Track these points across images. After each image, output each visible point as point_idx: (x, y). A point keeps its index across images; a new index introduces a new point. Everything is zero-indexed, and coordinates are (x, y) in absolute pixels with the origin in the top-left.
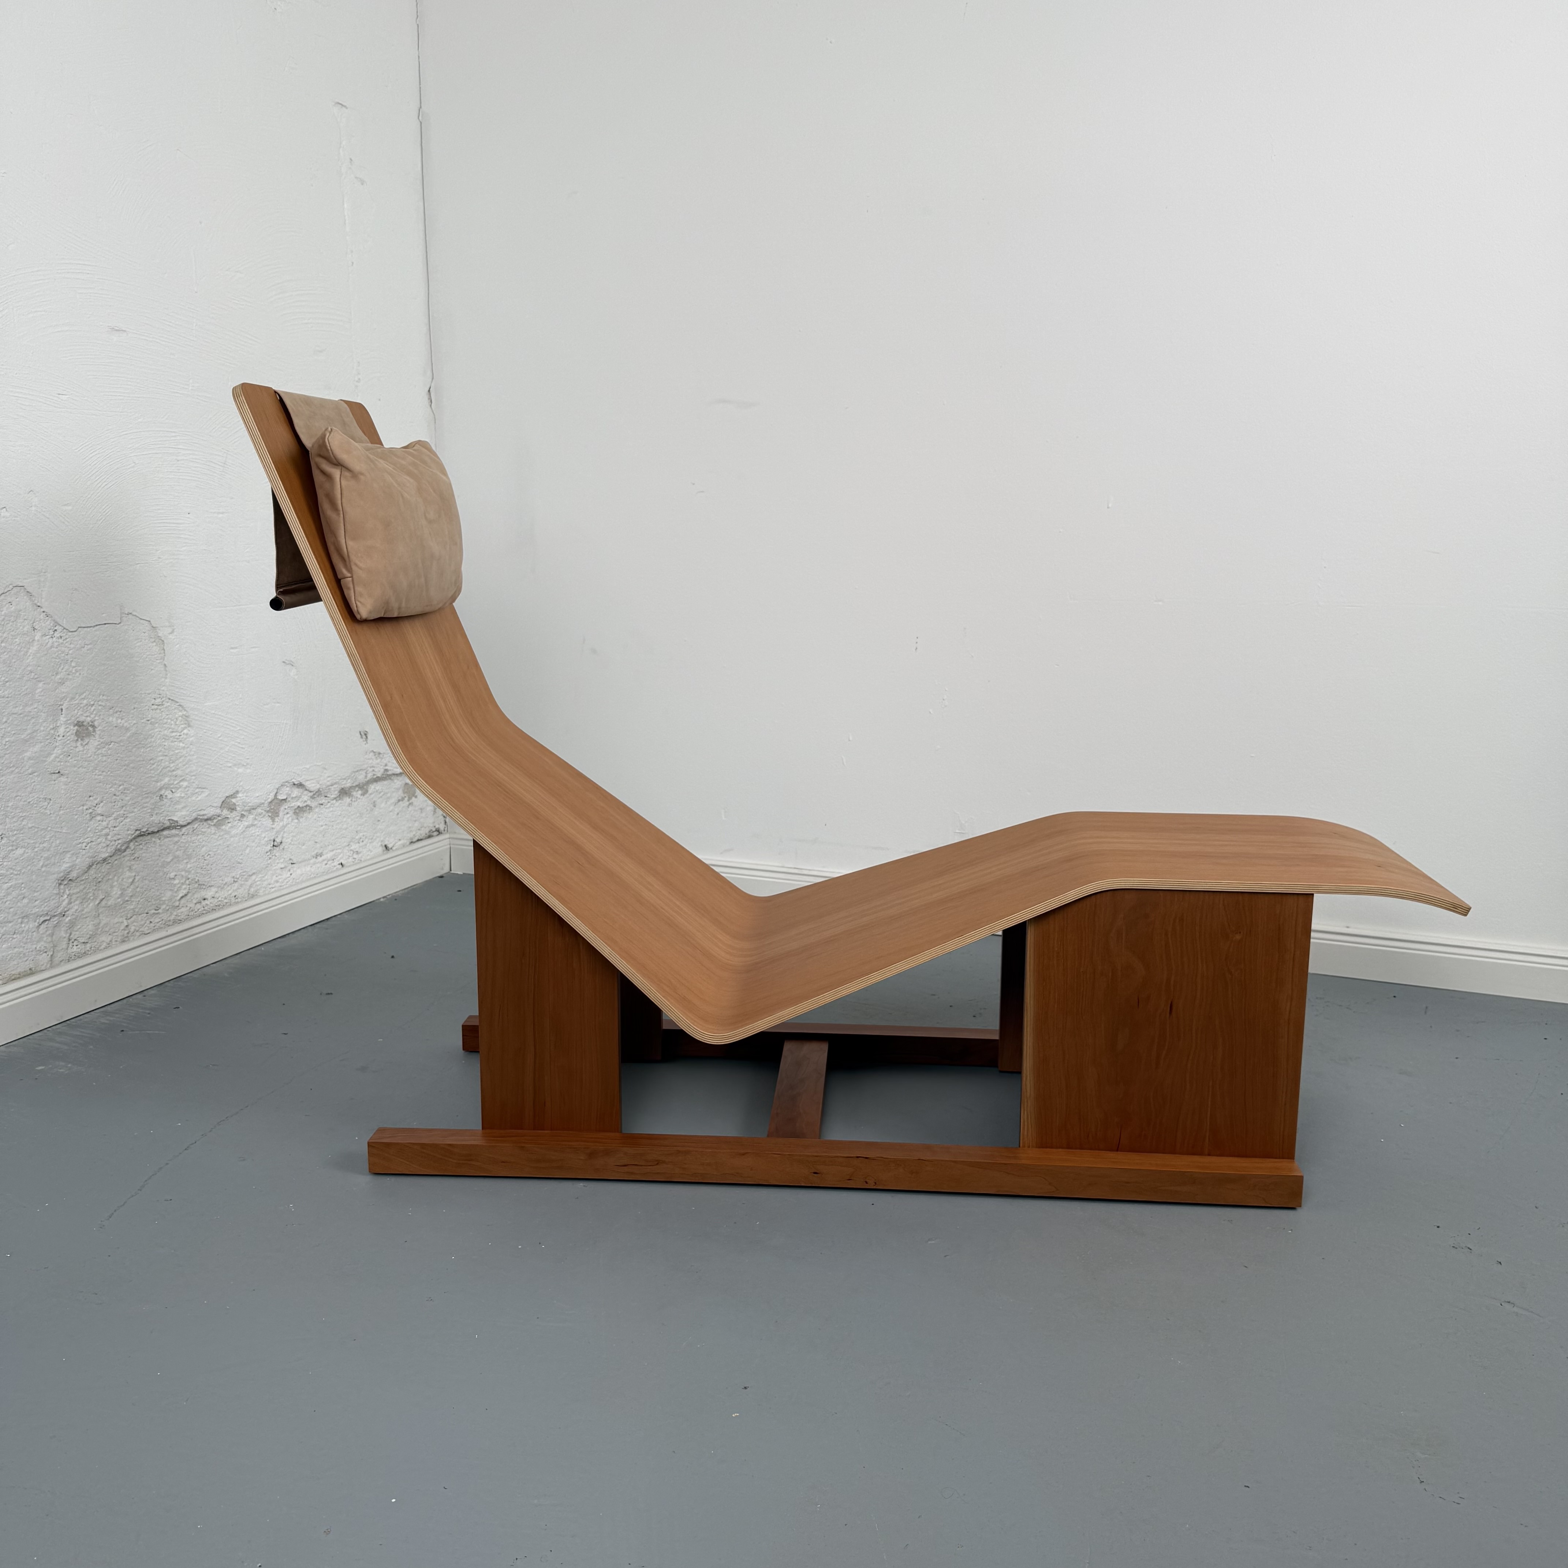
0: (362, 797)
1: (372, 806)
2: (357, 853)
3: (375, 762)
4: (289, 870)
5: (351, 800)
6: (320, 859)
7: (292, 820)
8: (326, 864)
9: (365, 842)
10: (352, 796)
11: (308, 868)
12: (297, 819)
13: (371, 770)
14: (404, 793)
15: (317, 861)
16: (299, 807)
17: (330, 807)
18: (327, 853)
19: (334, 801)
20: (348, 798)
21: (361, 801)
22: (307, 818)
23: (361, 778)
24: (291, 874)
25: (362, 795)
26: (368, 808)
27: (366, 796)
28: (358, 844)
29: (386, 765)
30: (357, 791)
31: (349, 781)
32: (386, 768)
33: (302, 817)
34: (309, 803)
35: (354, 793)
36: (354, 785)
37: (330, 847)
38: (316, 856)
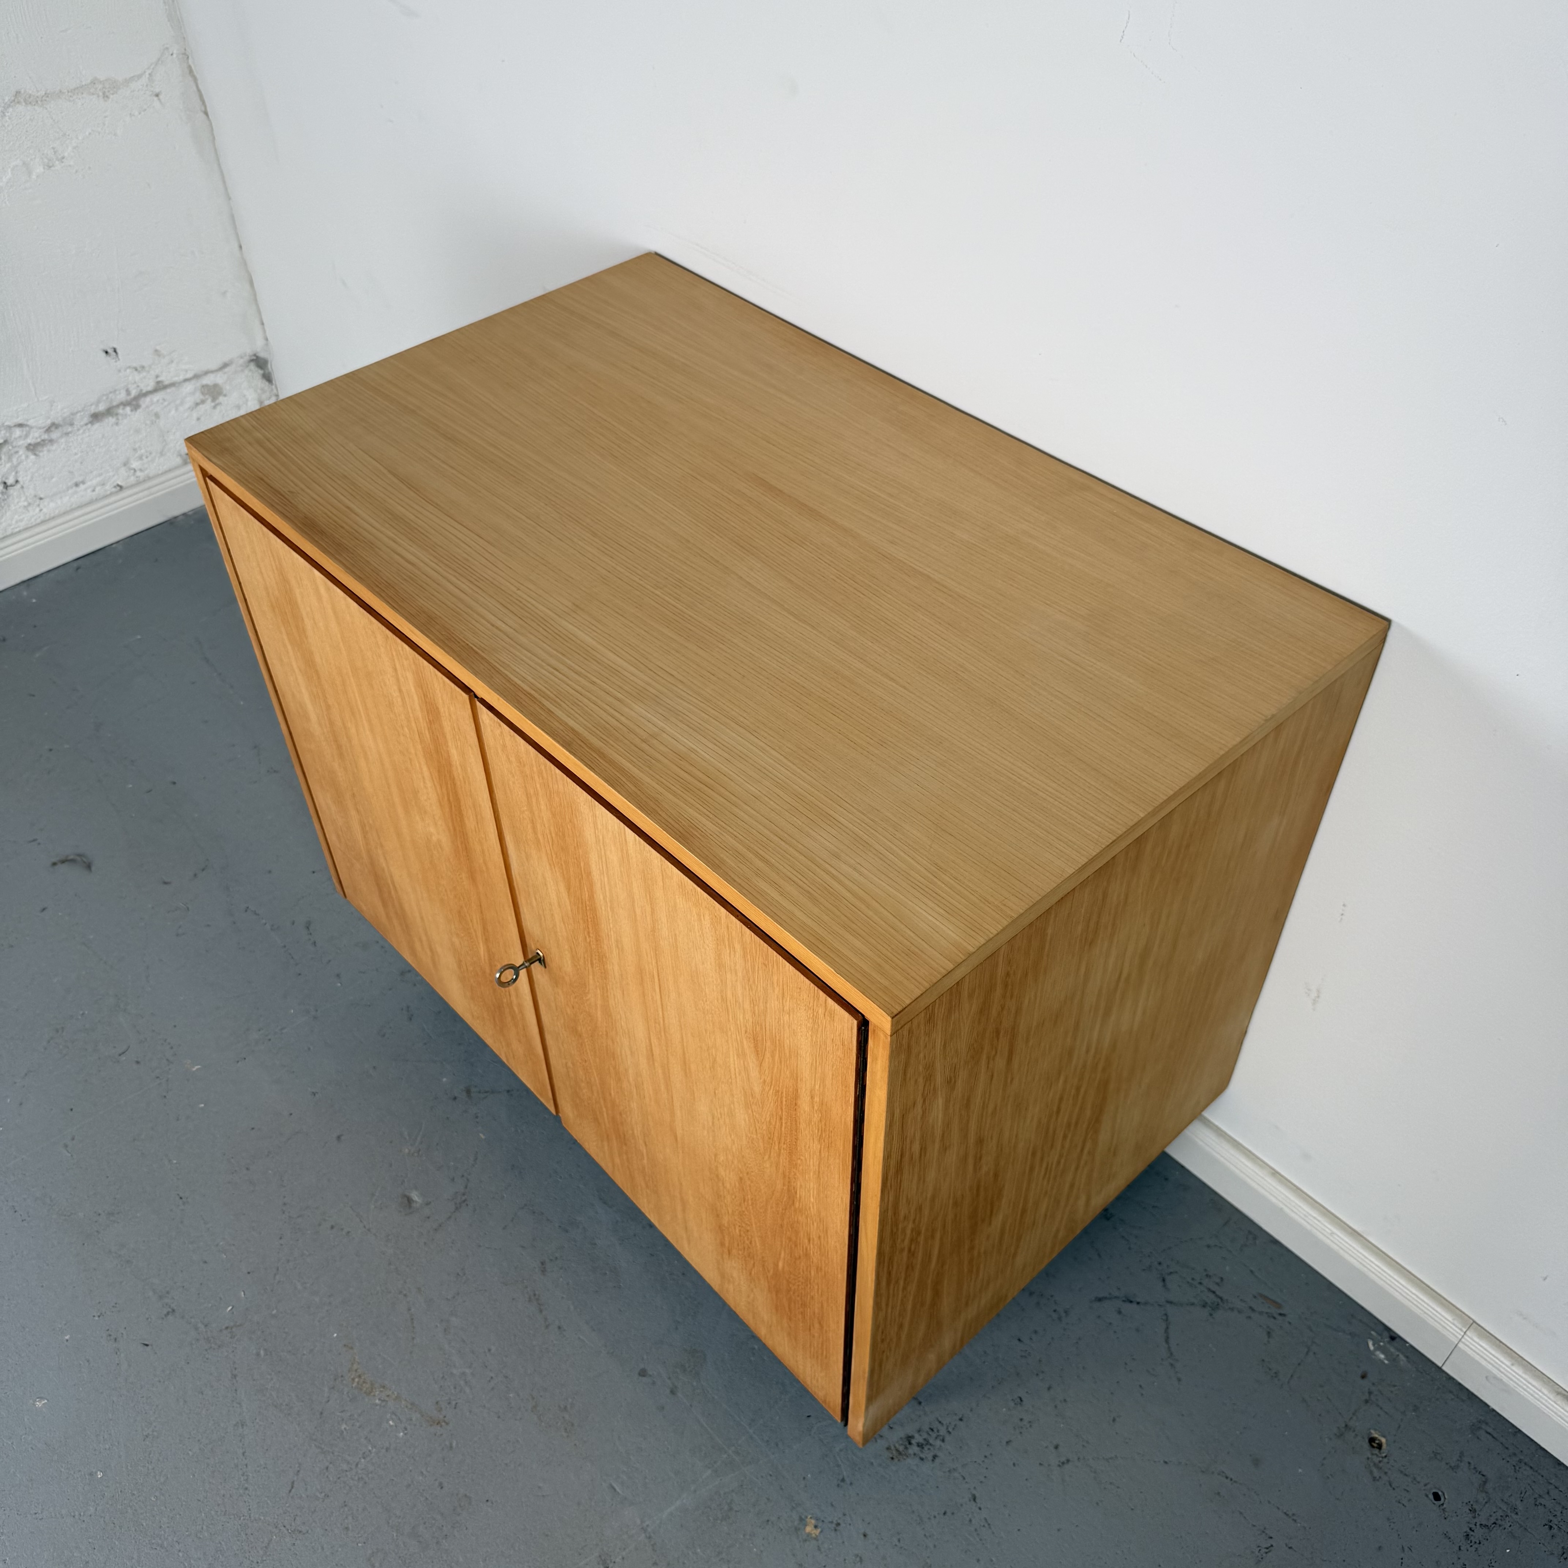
0: (133, 413)
1: (153, 418)
2: (141, 470)
3: (137, 377)
4: (39, 505)
5: (118, 419)
6: (82, 487)
7: (27, 457)
8: (94, 491)
9: (150, 458)
10: (117, 414)
11: (66, 499)
12: (35, 454)
13: (135, 385)
14: (203, 393)
15: (78, 489)
16: (30, 444)
17: (84, 432)
18: (91, 480)
19: (89, 426)
20: (110, 418)
21: (132, 419)
22: (49, 451)
23: (122, 396)
24: (41, 510)
25: (132, 411)
26: (148, 422)
27: (139, 411)
28: (140, 462)
29: (157, 377)
30: (123, 409)
31: (100, 405)
32: (159, 379)
33: (42, 451)
34: (46, 436)
35: (120, 411)
36: (115, 404)
37: (95, 473)
38: (77, 485)
